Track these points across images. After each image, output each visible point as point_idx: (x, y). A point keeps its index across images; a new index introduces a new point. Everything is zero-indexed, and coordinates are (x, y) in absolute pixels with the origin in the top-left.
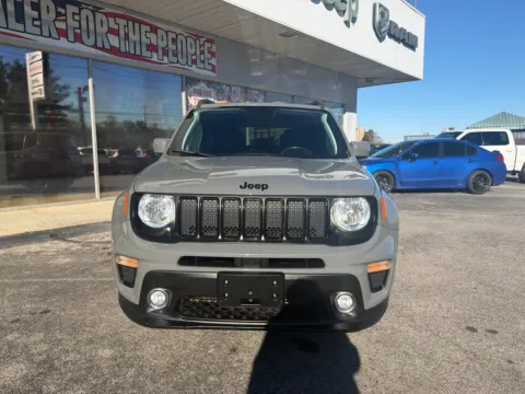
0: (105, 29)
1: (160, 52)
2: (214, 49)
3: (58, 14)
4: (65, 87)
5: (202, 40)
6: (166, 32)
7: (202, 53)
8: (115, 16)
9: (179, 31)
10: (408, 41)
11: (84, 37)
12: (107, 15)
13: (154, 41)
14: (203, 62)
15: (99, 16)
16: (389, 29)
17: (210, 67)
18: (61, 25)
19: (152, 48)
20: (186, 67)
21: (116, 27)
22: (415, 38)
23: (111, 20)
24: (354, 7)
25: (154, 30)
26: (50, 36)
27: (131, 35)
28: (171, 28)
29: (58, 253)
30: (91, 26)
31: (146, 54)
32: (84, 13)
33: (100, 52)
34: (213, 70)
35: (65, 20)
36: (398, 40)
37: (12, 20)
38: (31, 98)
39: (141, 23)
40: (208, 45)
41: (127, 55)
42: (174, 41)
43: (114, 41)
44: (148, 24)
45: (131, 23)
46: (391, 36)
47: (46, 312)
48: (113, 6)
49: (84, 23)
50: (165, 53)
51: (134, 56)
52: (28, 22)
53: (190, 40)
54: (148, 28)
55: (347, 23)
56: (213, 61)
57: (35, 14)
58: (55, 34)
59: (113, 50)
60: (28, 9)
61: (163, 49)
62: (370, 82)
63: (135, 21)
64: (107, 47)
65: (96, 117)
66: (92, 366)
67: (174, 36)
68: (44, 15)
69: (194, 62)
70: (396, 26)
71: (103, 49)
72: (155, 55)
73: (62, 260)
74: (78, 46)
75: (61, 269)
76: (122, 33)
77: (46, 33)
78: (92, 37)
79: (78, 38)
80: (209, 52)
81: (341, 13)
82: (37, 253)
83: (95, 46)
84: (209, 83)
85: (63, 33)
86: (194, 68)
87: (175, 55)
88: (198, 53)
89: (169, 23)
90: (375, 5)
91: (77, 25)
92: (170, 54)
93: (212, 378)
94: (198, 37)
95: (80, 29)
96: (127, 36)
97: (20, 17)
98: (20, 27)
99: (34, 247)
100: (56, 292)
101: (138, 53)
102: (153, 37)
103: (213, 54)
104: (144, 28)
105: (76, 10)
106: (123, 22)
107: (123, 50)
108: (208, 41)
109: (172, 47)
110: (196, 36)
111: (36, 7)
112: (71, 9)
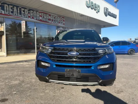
0: (39, 16)
1: (51, 20)
2: (64, 19)
3: (29, 13)
4: (30, 29)
5: (61, 18)
6: (53, 16)
7: (61, 20)
8: (41, 13)
9: (56, 15)
10: (114, 16)
11: (34, 17)
12: (39, 12)
13: (50, 18)
14: (61, 23)
15: (37, 13)
16: (109, 13)
17: (63, 24)
18: (29, 15)
19: (49, 20)
20: (57, 24)
21: (41, 15)
22: (116, 15)
23: (40, 13)
24: (99, 8)
25: (50, 15)
26: (27, 17)
27: (45, 17)
28: (54, 15)
29: (26, 64)
30: (36, 15)
32: (34, 12)
33: (38, 21)
34: (64, 24)
35: (30, 14)
36: (111, 16)
37: (19, 14)
38: (22, 31)
39: (47, 14)
40: (63, 19)
41: (44, 21)
42: (55, 18)
43: (41, 18)
44: (48, 14)
45: (45, 14)
46: (109, 15)
47: (23, 74)
48: (41, 10)
49: (34, 15)
50: (52, 21)
52: (22, 15)
53: (58, 18)
54: (49, 15)
55: (97, 12)
56: (64, 22)
57: (24, 13)
58: (28, 17)
59: (40, 20)
60: (22, 12)
61: (52, 20)
62: (104, 26)
63: (45, 13)
64: (39, 19)
65: (36, 36)
66: (31, 82)
67: (54, 17)
68: (26, 13)
69: (59, 23)
70: (110, 13)
71: (38, 20)
72: (50, 22)
73: (27, 66)
74: (33, 20)
75: (27, 67)
76: (43, 16)
77: (26, 17)
78: (36, 17)
79: (33, 18)
80: (63, 20)
81: (95, 10)
82: (22, 64)
83: (36, 19)
85: (29, 17)
86: (59, 24)
87: (55, 21)
88: (60, 20)
89: (53, 14)
90: (104, 8)
91: (33, 15)
92: (54, 21)
93: (53, 85)
94: (60, 17)
95: (33, 16)
98: (20, 16)
99: (21, 63)
100: (25, 71)
101: (46, 21)
104: (48, 15)
105: (32, 11)
106: (43, 14)
107: (43, 20)
108: (63, 18)
109: (54, 19)
110: (60, 16)
111: (24, 11)
112: (31, 11)
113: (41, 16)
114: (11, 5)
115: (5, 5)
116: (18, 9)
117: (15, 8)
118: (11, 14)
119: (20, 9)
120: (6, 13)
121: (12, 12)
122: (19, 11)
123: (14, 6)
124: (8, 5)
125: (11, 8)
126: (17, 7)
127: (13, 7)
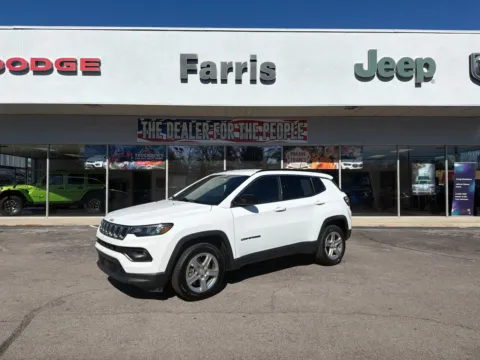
0: (232, 130)
1: (264, 135)
2: (306, 125)
3: (210, 128)
5: (296, 122)
6: (269, 123)
7: (296, 130)
8: (237, 122)
9: (278, 121)
11: (222, 136)
12: (234, 123)
13: (261, 130)
14: (296, 135)
15: (229, 124)
17: (302, 138)
18: (211, 133)
19: (259, 134)
20: (283, 140)
21: (238, 128)
23: (236, 125)
25: (261, 124)
27: (247, 130)
28: (272, 120)
30: (225, 130)
31: (255, 138)
32: (222, 124)
33: (229, 142)
34: (305, 138)
35: (213, 130)
37: (191, 137)
39: (252, 122)
40: (301, 124)
41: (243, 140)
42: (275, 127)
43: (237, 135)
45: (247, 124)
48: (237, 118)
49: (222, 129)
50: (268, 135)
51: (249, 140)
52: (197, 135)
53: (286, 124)
54: (257, 124)
56: (305, 133)
57: (200, 130)
58: (208, 138)
59: (236, 140)
60: (198, 130)
61: (267, 133)
63: (249, 122)
64: (233, 138)
67: (274, 124)
68: (204, 130)
69: (289, 137)
71: (231, 140)
72: (261, 139)
74: (218, 141)
76: (241, 130)
77: (204, 138)
78: (225, 135)
79: (218, 137)
80: (302, 128)
81: (406, 79)
83: (226, 139)
84: (304, 148)
85: (211, 136)
86: (289, 140)
87: (275, 135)
88: (292, 130)
89: (271, 117)
91: (218, 131)
92: (272, 135)
94: (293, 121)
96: (244, 131)
97: (194, 133)
98: (194, 137)
101: (250, 138)
102: (260, 128)
103: (305, 129)
104: (255, 124)
105: (218, 124)
106: (242, 124)
107: (241, 138)
108: (300, 121)
109: (272, 130)
110: (291, 120)
111: (200, 127)
112: (216, 124)
113: (238, 130)
114: (178, 121)
115: (169, 124)
116: (191, 126)
117: (185, 124)
118: (176, 137)
119: (194, 124)
120: (169, 137)
121: (179, 134)
122: (191, 130)
123: (182, 121)
124: (173, 122)
125: (178, 127)
126: (188, 121)
127: (182, 124)
